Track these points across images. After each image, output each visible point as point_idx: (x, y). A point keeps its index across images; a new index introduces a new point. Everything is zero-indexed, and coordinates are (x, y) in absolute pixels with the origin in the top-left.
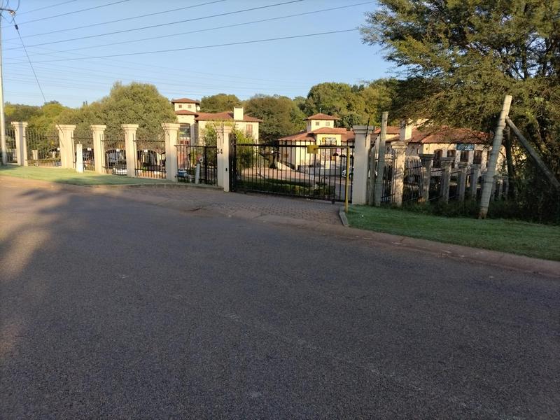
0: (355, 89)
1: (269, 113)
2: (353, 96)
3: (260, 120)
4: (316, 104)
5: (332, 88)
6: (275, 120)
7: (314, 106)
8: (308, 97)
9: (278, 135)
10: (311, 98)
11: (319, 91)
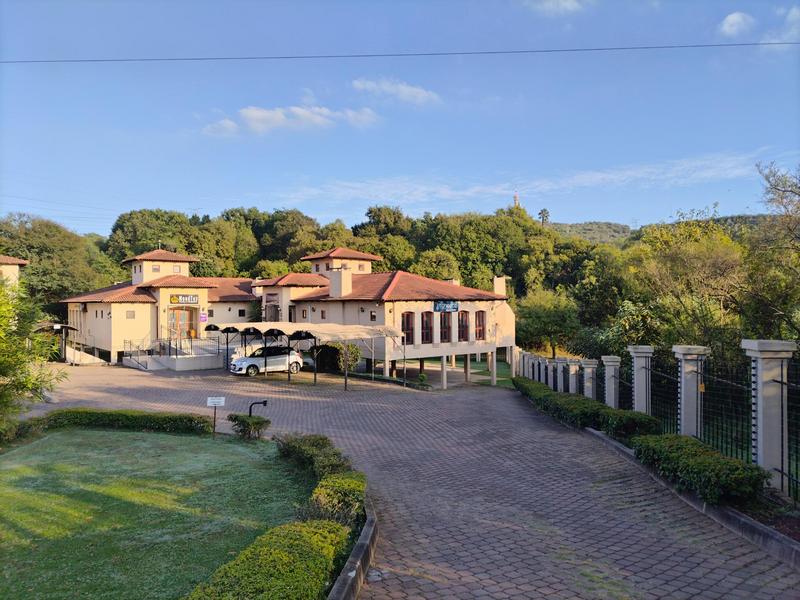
0: (195, 221)
1: (42, 250)
2: (195, 230)
3: (23, 262)
4: (129, 241)
5: (158, 218)
6: (57, 262)
7: (127, 245)
8: (114, 231)
9: (63, 291)
10: (119, 232)
11: (135, 221)
